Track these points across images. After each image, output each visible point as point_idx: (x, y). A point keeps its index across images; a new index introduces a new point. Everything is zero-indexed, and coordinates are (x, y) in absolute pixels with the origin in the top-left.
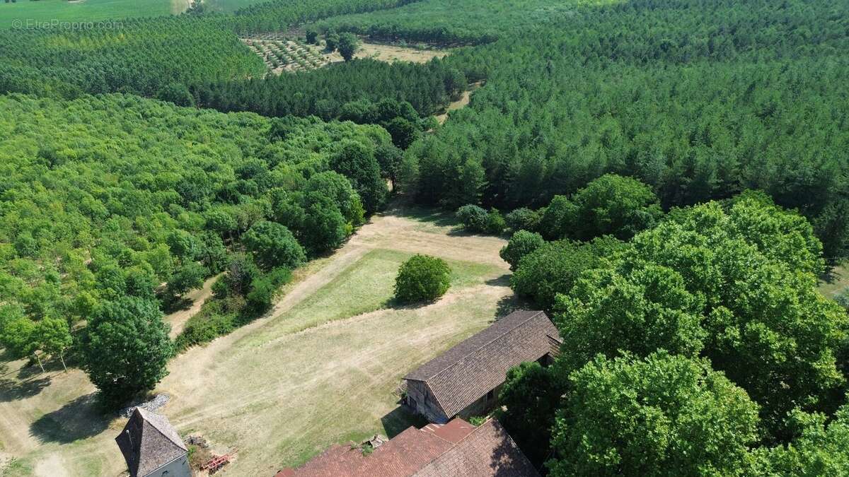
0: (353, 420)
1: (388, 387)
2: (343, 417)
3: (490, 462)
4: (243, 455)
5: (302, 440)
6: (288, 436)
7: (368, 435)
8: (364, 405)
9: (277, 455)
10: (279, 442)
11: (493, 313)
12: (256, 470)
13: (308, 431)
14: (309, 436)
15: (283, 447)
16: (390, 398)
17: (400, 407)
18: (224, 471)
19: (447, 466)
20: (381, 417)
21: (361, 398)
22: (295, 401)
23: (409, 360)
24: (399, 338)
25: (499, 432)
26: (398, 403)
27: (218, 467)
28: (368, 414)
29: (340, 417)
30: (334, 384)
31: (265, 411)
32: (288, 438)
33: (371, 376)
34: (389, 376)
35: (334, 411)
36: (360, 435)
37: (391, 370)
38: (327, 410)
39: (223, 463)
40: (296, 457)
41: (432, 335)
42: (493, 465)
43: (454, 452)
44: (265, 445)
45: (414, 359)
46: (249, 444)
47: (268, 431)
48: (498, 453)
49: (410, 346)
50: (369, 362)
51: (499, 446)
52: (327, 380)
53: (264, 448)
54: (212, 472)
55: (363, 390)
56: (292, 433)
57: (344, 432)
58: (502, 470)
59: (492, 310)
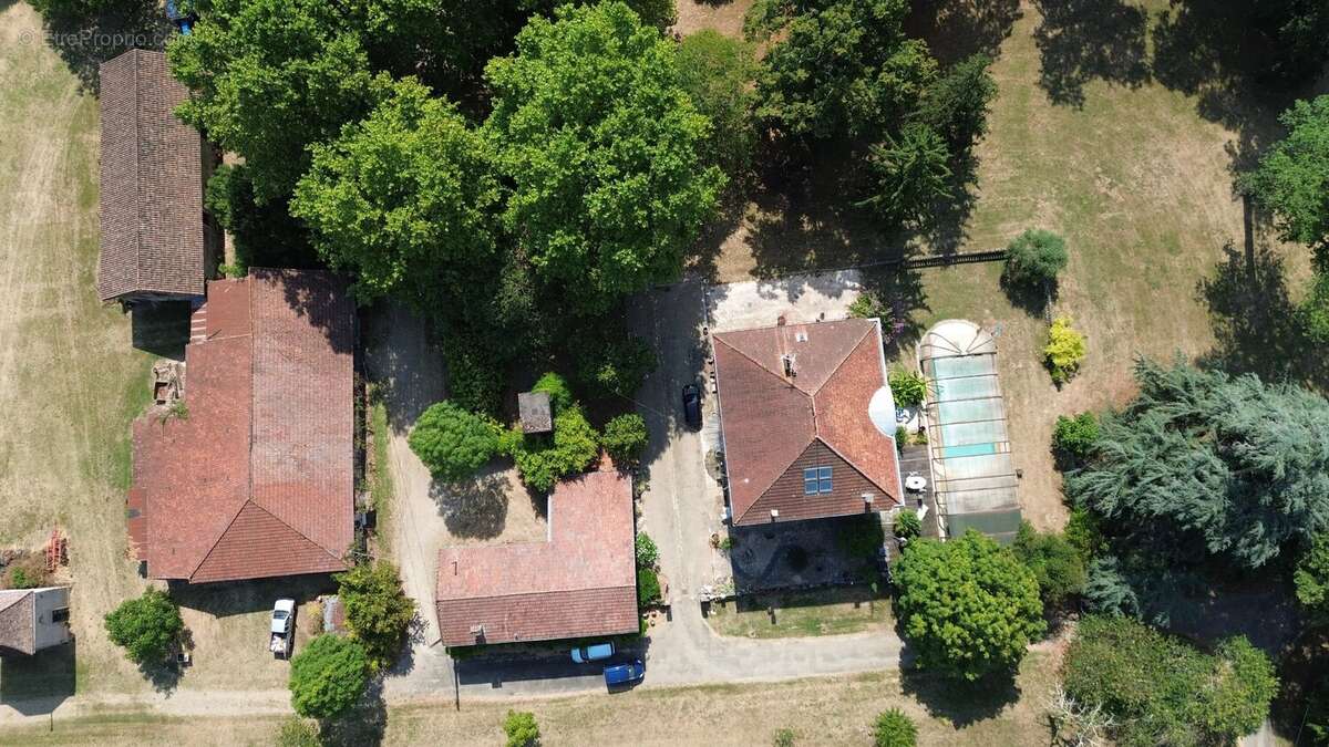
0: (110, 377)
1: (90, 303)
2: (95, 384)
3: (293, 313)
4: (64, 519)
5: (94, 448)
6: (76, 459)
7: (145, 377)
8: (95, 349)
9: (95, 484)
10: (76, 473)
11: (66, 72)
12: (99, 516)
13: (86, 435)
14: (94, 435)
15: (89, 474)
16: (109, 314)
17: (133, 315)
18: (73, 549)
19: (268, 360)
20: (131, 343)
21: (82, 345)
22: (23, 421)
23: (63, 248)
24: (12, 228)
25: (272, 279)
26: (125, 312)
27: (64, 554)
28: (115, 355)
29: (92, 387)
30: (31, 362)
31: (11, 463)
32: (79, 461)
33: (54, 311)
34: (73, 290)
35: (78, 388)
36: (138, 385)
37: (64, 281)
38: (69, 396)
39: (62, 546)
40: (113, 468)
41: (42, 183)
42: (301, 313)
43: (258, 342)
44: (68, 489)
45: (69, 240)
46: (54, 506)
47: (49, 476)
48: (291, 298)
49: (40, 226)
50: (27, 296)
51: (285, 291)
52: (18, 366)
53: (73, 493)
54: (65, 562)
55: (71, 338)
56: (74, 453)
57: (120, 397)
58: (310, 308)
59: (57, 68)
